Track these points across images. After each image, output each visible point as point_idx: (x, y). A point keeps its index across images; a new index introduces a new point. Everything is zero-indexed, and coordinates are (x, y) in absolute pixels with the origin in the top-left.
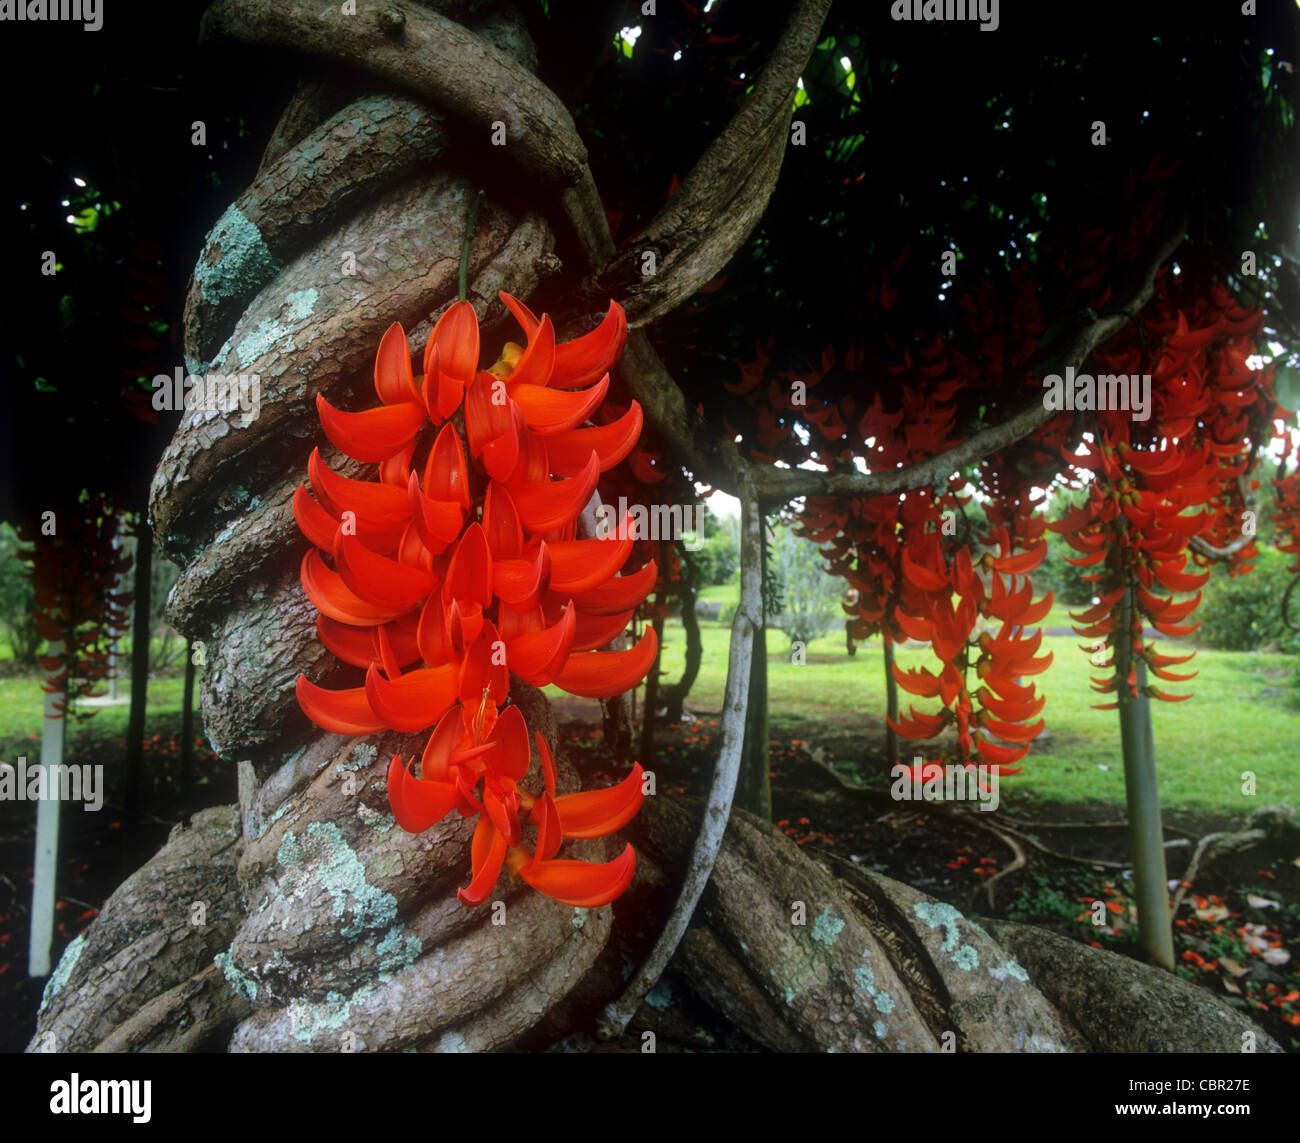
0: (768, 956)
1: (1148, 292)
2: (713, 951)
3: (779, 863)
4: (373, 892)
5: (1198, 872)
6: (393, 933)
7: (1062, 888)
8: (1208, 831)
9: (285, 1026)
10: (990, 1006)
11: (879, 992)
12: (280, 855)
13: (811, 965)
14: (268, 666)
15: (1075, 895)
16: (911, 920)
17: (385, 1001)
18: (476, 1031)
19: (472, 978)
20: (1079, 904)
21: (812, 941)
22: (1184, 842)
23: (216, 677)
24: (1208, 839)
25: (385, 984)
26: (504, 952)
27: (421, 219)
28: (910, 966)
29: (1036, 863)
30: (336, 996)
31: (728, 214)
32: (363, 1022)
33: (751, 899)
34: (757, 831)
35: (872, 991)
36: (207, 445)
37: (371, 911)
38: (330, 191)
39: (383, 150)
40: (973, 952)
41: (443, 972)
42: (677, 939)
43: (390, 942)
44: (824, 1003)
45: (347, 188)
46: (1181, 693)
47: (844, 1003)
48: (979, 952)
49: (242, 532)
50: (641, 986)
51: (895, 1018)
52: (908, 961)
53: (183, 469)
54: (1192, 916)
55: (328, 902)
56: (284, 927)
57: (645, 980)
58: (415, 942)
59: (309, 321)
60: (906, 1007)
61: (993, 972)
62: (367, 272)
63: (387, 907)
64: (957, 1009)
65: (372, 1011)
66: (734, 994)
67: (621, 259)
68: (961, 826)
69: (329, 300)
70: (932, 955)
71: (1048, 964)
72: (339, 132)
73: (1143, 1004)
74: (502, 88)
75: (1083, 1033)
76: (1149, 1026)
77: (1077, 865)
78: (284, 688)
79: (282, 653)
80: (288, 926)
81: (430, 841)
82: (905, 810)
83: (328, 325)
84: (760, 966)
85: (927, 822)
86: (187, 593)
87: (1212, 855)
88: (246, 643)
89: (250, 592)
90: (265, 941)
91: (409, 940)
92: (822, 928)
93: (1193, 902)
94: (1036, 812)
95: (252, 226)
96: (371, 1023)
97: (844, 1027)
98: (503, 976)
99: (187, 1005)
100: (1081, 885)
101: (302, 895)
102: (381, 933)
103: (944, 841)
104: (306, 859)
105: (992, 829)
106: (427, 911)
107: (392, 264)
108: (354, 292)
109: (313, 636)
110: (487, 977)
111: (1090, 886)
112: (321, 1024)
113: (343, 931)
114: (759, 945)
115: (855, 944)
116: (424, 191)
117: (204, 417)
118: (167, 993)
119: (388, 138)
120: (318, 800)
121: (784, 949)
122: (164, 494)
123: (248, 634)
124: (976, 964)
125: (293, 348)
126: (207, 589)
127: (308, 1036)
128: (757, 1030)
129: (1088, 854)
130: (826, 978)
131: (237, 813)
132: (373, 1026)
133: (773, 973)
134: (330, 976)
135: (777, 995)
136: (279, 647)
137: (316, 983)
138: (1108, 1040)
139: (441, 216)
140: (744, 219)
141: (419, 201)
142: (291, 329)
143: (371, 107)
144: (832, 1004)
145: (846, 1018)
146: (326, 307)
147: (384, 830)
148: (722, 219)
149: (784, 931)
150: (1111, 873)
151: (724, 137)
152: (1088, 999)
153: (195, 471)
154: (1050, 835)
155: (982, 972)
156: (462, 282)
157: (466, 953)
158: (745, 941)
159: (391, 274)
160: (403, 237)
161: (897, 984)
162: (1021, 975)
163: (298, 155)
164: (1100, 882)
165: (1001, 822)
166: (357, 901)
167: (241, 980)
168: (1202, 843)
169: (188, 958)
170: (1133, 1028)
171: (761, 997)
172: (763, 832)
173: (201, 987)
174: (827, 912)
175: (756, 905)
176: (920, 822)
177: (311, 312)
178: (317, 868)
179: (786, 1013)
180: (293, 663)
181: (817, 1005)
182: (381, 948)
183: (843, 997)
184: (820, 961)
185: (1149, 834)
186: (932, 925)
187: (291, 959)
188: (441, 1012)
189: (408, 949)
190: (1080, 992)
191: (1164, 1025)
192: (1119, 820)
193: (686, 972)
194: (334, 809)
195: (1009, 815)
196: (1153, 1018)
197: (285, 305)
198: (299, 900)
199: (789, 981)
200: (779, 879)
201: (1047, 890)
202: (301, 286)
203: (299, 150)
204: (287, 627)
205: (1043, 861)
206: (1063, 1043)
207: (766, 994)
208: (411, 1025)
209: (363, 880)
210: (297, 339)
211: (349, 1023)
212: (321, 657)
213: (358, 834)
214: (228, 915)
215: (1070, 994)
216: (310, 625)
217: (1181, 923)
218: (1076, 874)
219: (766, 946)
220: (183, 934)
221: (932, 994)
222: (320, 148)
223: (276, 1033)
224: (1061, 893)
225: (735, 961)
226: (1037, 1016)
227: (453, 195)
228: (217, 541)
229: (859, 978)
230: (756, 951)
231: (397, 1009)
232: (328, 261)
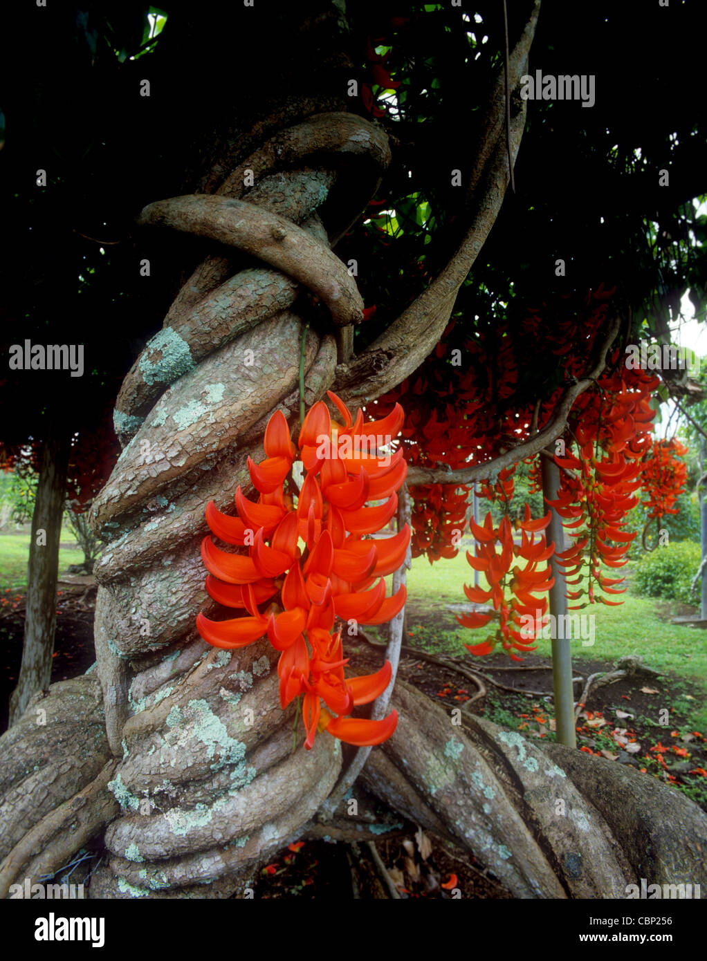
0: (419, 766)
1: (602, 366)
2: (384, 764)
3: (422, 710)
4: (232, 742)
5: (588, 697)
6: (240, 766)
7: (509, 708)
8: (592, 672)
9: (164, 826)
10: (547, 792)
11: (486, 786)
12: (168, 719)
13: (445, 771)
14: (172, 606)
15: (516, 713)
16: (498, 743)
17: (234, 809)
18: (283, 823)
19: (285, 792)
20: (519, 718)
21: (445, 757)
22: (580, 679)
23: (134, 610)
24: (593, 676)
25: (233, 797)
26: (302, 774)
27: (276, 341)
28: (499, 770)
29: (492, 692)
30: (202, 806)
31: (424, 337)
32: (221, 822)
33: (408, 733)
34: (406, 691)
35: (482, 786)
36: (154, 475)
37: (230, 754)
38: (233, 326)
39: (264, 304)
40: (535, 761)
41: (269, 788)
42: (365, 758)
43: (238, 772)
44: (454, 794)
45: (242, 324)
46: (618, 601)
47: (465, 793)
48: (538, 761)
49: (166, 526)
50: (344, 787)
51: (496, 801)
52: (498, 767)
53: (135, 488)
54: (585, 724)
55: (204, 749)
56: (172, 765)
57: (346, 784)
58: (252, 771)
59: (221, 404)
60: (501, 794)
61: (546, 772)
62: (251, 374)
63: (240, 749)
64: (528, 794)
65: (226, 814)
66: (396, 789)
67: (363, 359)
68: (445, 669)
69: (231, 391)
70: (512, 763)
71: (572, 766)
72: (240, 292)
73: (630, 789)
74: (332, 272)
75: (596, 806)
76: (635, 801)
77: (517, 693)
78: (181, 618)
79: (182, 598)
80: (175, 764)
81: (265, 710)
82: (410, 658)
83: (233, 407)
84: (414, 773)
85: (424, 666)
86: (122, 560)
87: (596, 686)
88: (157, 591)
89: (163, 561)
90: (158, 774)
91: (249, 770)
92: (451, 749)
93: (586, 716)
94: (490, 660)
95: (185, 343)
96: (226, 821)
97: (465, 808)
98: (302, 788)
99: (75, 815)
100: (520, 706)
101: (184, 745)
102: (233, 767)
103: (435, 679)
104: (185, 722)
105: (464, 671)
106: (260, 752)
107: (265, 370)
108: (246, 387)
109: (203, 588)
110: (293, 790)
111: (524, 706)
112: (194, 824)
113: (212, 766)
114: (414, 760)
115: (471, 758)
116: (277, 324)
117: (154, 458)
118: (60, 807)
119: (268, 297)
120: (195, 686)
121: (429, 763)
122: (116, 500)
123: (159, 586)
124: (537, 768)
125: (214, 421)
126: (138, 559)
127: (184, 832)
128: (408, 812)
129: (522, 686)
130: (453, 779)
131: (99, 688)
132: (228, 823)
133: (423, 777)
134: (199, 794)
135: (425, 790)
136: (180, 594)
137: (189, 799)
138: (612, 810)
139: (287, 340)
140: (432, 340)
141: (274, 330)
142: (209, 408)
143: (258, 277)
144: (458, 794)
145: (466, 802)
146: (230, 394)
147: (234, 703)
148: (420, 340)
149: (428, 751)
150: (536, 698)
151: (427, 295)
152: (598, 787)
153: (141, 489)
154: (499, 674)
155: (541, 772)
156: (302, 381)
157: (282, 775)
158: (405, 757)
159: (264, 377)
160: (269, 353)
161: (496, 782)
162: (562, 774)
163: (215, 303)
164: (530, 704)
165: (469, 666)
166: (222, 747)
167: (126, 798)
168: (590, 679)
169: (71, 783)
170: (626, 803)
171: (413, 791)
172: (410, 691)
173: (84, 802)
174: (453, 739)
175: (411, 736)
176: (419, 666)
177: (222, 398)
178: (193, 727)
179: (430, 800)
180: (187, 604)
181: (449, 795)
182: (233, 775)
183: (464, 790)
184: (450, 769)
185: (565, 675)
186: (511, 745)
187: (174, 784)
188: (268, 813)
189: (249, 775)
190: (593, 782)
191: (644, 801)
192: (540, 665)
193: (367, 778)
194: (206, 692)
195: (473, 661)
196: (637, 797)
197: (205, 392)
198: (181, 748)
199: (433, 782)
200: (422, 720)
201: (500, 709)
202: (213, 381)
203: (216, 300)
204: (186, 583)
205: (496, 691)
206: (589, 813)
207: (417, 790)
208: (251, 821)
209: (226, 735)
210: (216, 415)
211: (212, 822)
212: (205, 600)
213: (219, 708)
214: (90, 753)
215: (587, 784)
216: (200, 581)
217: (580, 729)
218: (516, 699)
219: (418, 761)
220: (66, 768)
221: (512, 786)
222: (229, 301)
223: (158, 831)
224: (508, 711)
225: (397, 770)
226: (574, 797)
227: (291, 327)
228: (146, 529)
229: (474, 778)
230: (412, 764)
231: (242, 812)
232: (227, 366)
